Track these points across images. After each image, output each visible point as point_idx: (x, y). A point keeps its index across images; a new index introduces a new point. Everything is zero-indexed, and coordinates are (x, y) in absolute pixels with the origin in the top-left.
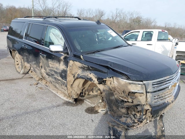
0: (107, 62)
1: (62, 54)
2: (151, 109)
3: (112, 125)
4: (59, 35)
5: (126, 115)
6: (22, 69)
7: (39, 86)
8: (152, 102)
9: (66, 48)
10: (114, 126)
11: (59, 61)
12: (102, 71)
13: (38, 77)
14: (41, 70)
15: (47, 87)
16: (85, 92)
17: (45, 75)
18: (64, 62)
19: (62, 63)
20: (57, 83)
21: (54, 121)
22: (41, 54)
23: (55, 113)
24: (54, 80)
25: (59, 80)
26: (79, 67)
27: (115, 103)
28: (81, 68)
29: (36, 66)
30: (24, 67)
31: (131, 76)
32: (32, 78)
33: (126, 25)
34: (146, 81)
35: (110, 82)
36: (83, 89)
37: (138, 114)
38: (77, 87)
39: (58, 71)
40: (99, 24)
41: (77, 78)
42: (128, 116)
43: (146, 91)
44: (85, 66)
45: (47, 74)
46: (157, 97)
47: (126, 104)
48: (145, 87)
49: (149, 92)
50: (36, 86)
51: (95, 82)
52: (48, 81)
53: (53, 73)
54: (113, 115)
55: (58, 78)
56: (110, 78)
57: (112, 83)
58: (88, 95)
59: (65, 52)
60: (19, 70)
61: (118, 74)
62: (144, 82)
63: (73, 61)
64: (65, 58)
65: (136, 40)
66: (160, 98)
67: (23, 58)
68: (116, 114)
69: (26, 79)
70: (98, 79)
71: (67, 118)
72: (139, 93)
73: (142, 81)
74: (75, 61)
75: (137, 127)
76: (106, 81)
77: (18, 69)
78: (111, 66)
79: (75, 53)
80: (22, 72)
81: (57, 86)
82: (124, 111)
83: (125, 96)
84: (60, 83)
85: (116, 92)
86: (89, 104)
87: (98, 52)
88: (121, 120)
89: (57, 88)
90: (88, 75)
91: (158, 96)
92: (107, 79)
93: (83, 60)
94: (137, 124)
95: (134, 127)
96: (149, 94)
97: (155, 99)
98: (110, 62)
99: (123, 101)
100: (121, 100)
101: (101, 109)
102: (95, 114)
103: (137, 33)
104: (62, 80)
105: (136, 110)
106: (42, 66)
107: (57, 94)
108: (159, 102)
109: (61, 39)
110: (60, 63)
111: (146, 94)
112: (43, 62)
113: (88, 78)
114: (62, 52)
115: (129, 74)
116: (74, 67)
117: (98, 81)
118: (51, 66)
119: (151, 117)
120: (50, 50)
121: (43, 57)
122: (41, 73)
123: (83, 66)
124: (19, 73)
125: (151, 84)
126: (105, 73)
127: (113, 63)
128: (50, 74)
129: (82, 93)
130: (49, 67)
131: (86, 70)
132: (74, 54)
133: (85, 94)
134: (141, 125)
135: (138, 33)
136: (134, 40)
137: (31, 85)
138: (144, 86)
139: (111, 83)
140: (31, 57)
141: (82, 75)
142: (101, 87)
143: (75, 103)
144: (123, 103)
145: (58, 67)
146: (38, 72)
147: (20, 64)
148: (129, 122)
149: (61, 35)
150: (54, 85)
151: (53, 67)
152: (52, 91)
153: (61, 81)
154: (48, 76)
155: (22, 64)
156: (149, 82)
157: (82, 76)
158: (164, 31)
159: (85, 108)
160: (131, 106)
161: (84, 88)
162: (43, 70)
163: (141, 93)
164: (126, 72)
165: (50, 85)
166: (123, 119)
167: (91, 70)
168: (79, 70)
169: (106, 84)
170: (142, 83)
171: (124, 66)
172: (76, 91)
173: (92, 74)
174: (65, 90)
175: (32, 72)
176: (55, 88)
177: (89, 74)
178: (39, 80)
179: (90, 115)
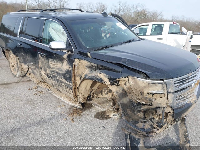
0: (120, 59)
1: (65, 51)
2: (173, 112)
3: (129, 132)
4: (60, 30)
5: (143, 120)
6: (18, 72)
7: (39, 89)
8: (174, 103)
9: (70, 44)
10: (131, 133)
11: (62, 60)
12: (115, 70)
13: (38, 80)
14: (40, 72)
15: (49, 90)
16: (93, 95)
17: (45, 77)
18: (67, 61)
19: (65, 62)
20: (60, 86)
21: (60, 130)
22: (39, 52)
23: (60, 121)
24: (56, 82)
25: (63, 82)
26: (87, 67)
27: (130, 106)
28: (89, 67)
29: (34, 67)
30: (20, 69)
31: (150, 74)
32: (31, 81)
33: (130, 20)
34: (168, 79)
35: (125, 82)
36: (91, 92)
37: (157, 117)
38: (84, 89)
39: (61, 72)
40: (106, 16)
41: (85, 79)
42: (145, 121)
43: (167, 91)
44: (93, 64)
45: (48, 76)
46: (178, 98)
47: (144, 108)
48: (167, 87)
49: (170, 93)
50: (35, 90)
51: (106, 83)
52: (50, 84)
53: (55, 74)
54: (127, 120)
55: (61, 80)
56: (125, 77)
57: (127, 83)
58: (96, 98)
59: (69, 49)
60: (15, 73)
61: (134, 73)
62: (165, 81)
63: (79, 59)
64: (69, 56)
65: (145, 34)
66: (182, 98)
67: (19, 59)
68: (130, 119)
69: (23, 82)
70: (110, 79)
71: (75, 126)
72: (159, 94)
73: (163, 80)
74: (81, 59)
75: (156, 133)
76: (119, 81)
77: (13, 72)
78: (125, 63)
79: (81, 50)
80: (18, 75)
81: (61, 89)
82: (141, 115)
83: (143, 98)
84: (64, 86)
85: (132, 94)
86: (98, 108)
87: (107, 48)
88: (139, 126)
89: (60, 92)
90: (97, 76)
91: (180, 97)
92: (122, 78)
93: (91, 57)
94: (157, 129)
95: (154, 133)
96: (171, 94)
97: (177, 100)
98: (123, 58)
99: (139, 104)
100: (137, 103)
101: (113, 114)
102: (106, 119)
103: (145, 27)
104: (66, 82)
105: (154, 113)
106: (41, 67)
107: (60, 98)
108: (181, 103)
109: (63, 34)
110: (63, 63)
111: (167, 94)
112: (42, 62)
113: (97, 79)
114: (64, 49)
115: (147, 72)
116: (81, 66)
117: (110, 81)
118: (51, 66)
119: (172, 121)
120: (51, 47)
121: (43, 56)
122: (41, 75)
123: (92, 65)
124: (15, 76)
125: (173, 82)
126: (118, 72)
127: (128, 60)
128: (51, 76)
129: (90, 96)
130: (50, 67)
131: (95, 69)
132: (79, 51)
133: (93, 97)
134: (161, 130)
135: (147, 26)
136: (143, 34)
137: (30, 89)
138: (165, 85)
139: (125, 84)
140: (28, 57)
141: (90, 75)
142: (114, 88)
143: (82, 108)
144: (139, 106)
145: (61, 68)
146: (38, 74)
147: (16, 65)
148: (147, 128)
149: (62, 30)
150: (57, 88)
151: (54, 68)
152: (55, 95)
153: (65, 84)
154: (49, 78)
155: (18, 65)
156: (171, 81)
157: (90, 77)
158: (175, 24)
159: (94, 114)
160: (149, 109)
161: (93, 90)
162: (43, 72)
163: (162, 94)
164: (144, 70)
165: (52, 88)
166: (141, 125)
167: (100, 69)
168: (86, 70)
169: (119, 85)
170: (163, 81)
171: (141, 63)
172: (83, 94)
173: (102, 74)
174: (70, 93)
175: (30, 74)
176: (58, 91)
177: (99, 73)
178: (38, 83)
179: (101, 120)
